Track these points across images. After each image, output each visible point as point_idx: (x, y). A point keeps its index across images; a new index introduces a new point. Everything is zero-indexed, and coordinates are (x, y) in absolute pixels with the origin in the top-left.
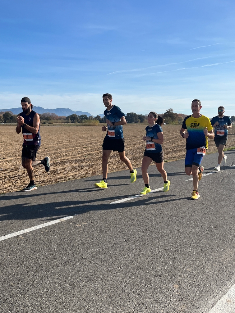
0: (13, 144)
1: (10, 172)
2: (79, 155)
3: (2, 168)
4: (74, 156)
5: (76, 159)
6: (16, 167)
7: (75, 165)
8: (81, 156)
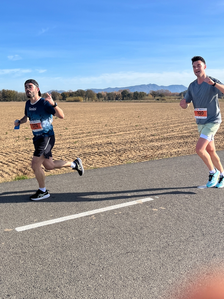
0: (125, 120)
1: (118, 146)
2: (185, 132)
3: (112, 141)
4: (180, 132)
5: (182, 135)
6: (124, 141)
7: (180, 141)
8: (188, 133)
